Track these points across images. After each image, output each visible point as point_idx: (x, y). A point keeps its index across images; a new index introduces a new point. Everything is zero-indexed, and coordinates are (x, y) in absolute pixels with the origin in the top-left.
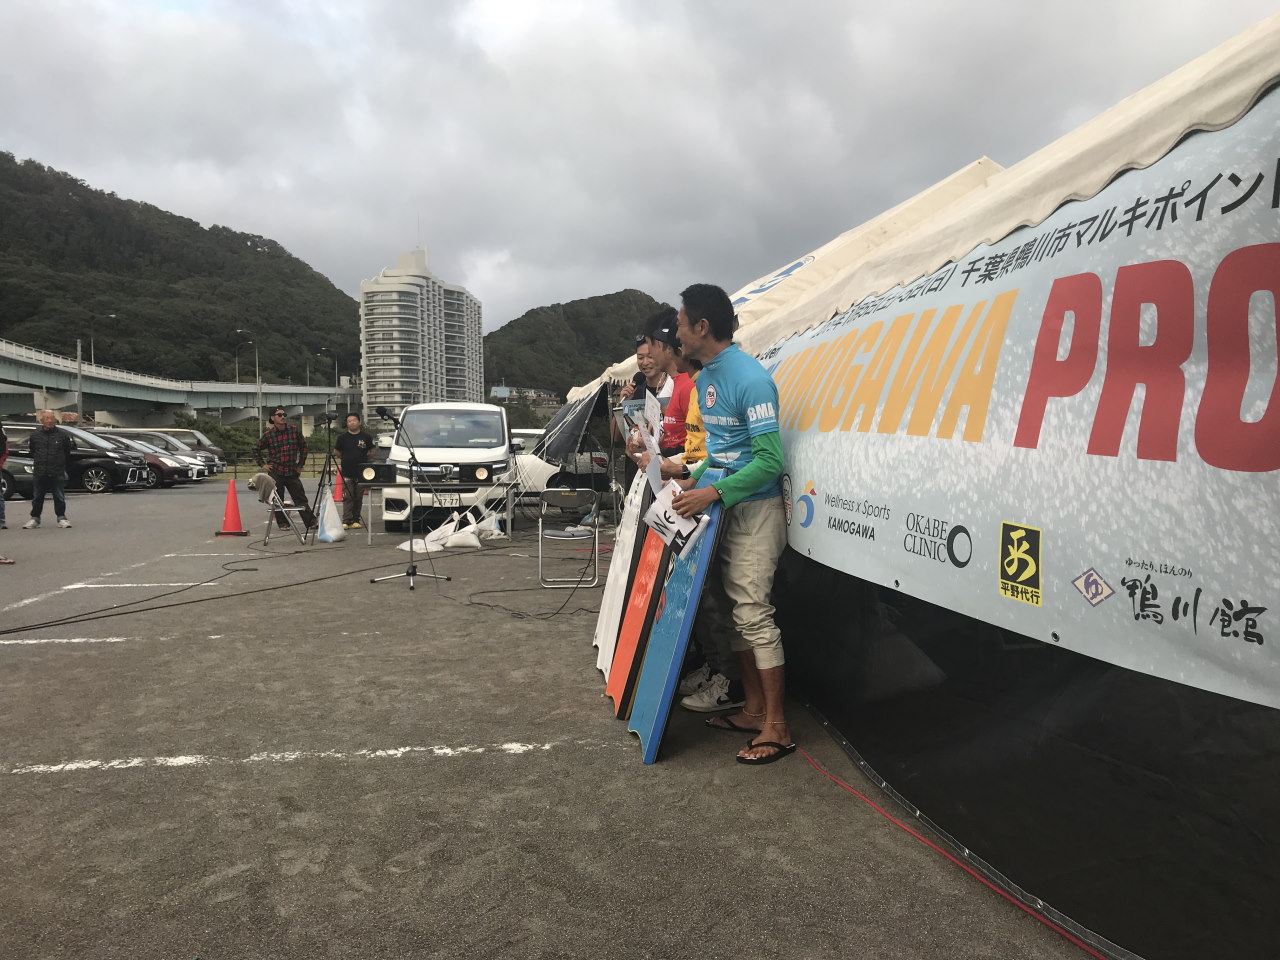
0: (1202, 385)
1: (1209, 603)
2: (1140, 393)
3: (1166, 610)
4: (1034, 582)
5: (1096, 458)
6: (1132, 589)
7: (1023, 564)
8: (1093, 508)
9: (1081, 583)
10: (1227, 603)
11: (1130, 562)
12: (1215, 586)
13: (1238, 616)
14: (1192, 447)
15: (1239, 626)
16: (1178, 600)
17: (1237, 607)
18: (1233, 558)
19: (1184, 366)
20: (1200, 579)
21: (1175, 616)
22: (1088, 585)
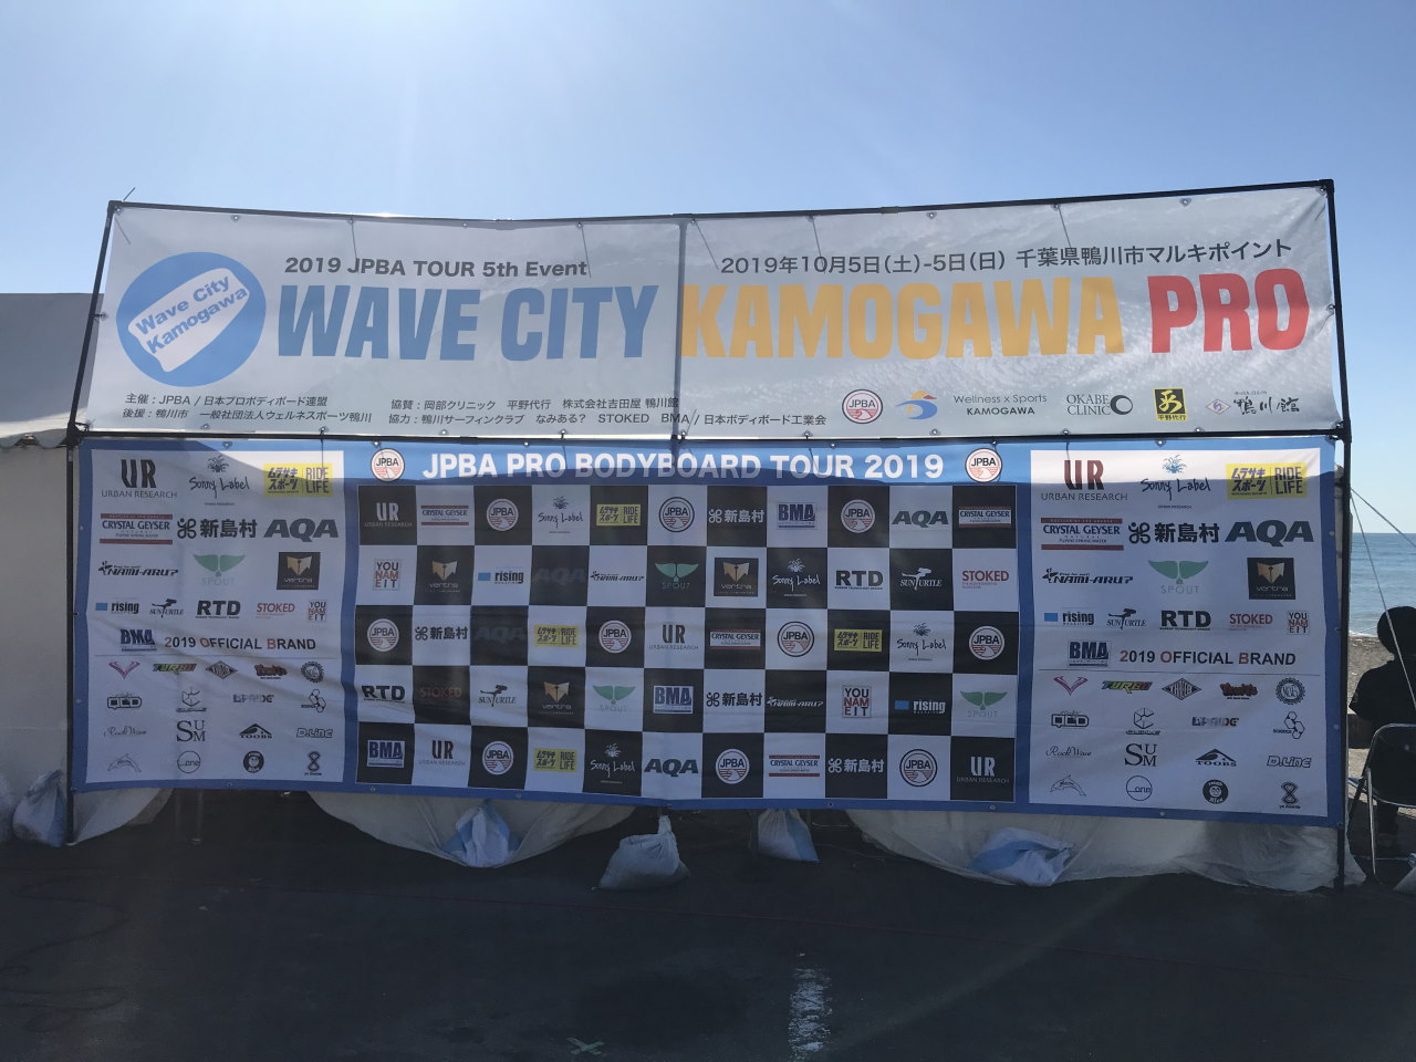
0: (1257, 317)
1: (1275, 402)
2: (1226, 323)
3: (1257, 407)
4: (1182, 411)
5: (1210, 353)
6: (1240, 404)
7: (1172, 406)
8: (1213, 374)
9: (1211, 407)
10: (1283, 400)
11: (1237, 393)
12: (1277, 395)
13: (1288, 403)
14: (1259, 343)
15: (1289, 407)
16: (1261, 404)
17: (1287, 400)
18: (1283, 383)
19: (1246, 310)
20: (1270, 394)
21: (1261, 409)
22: (1215, 406)
